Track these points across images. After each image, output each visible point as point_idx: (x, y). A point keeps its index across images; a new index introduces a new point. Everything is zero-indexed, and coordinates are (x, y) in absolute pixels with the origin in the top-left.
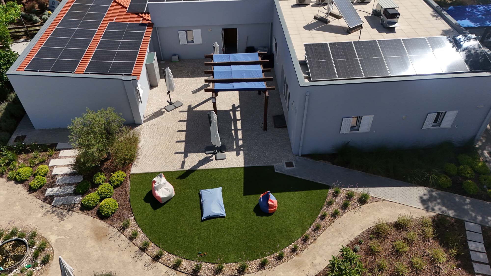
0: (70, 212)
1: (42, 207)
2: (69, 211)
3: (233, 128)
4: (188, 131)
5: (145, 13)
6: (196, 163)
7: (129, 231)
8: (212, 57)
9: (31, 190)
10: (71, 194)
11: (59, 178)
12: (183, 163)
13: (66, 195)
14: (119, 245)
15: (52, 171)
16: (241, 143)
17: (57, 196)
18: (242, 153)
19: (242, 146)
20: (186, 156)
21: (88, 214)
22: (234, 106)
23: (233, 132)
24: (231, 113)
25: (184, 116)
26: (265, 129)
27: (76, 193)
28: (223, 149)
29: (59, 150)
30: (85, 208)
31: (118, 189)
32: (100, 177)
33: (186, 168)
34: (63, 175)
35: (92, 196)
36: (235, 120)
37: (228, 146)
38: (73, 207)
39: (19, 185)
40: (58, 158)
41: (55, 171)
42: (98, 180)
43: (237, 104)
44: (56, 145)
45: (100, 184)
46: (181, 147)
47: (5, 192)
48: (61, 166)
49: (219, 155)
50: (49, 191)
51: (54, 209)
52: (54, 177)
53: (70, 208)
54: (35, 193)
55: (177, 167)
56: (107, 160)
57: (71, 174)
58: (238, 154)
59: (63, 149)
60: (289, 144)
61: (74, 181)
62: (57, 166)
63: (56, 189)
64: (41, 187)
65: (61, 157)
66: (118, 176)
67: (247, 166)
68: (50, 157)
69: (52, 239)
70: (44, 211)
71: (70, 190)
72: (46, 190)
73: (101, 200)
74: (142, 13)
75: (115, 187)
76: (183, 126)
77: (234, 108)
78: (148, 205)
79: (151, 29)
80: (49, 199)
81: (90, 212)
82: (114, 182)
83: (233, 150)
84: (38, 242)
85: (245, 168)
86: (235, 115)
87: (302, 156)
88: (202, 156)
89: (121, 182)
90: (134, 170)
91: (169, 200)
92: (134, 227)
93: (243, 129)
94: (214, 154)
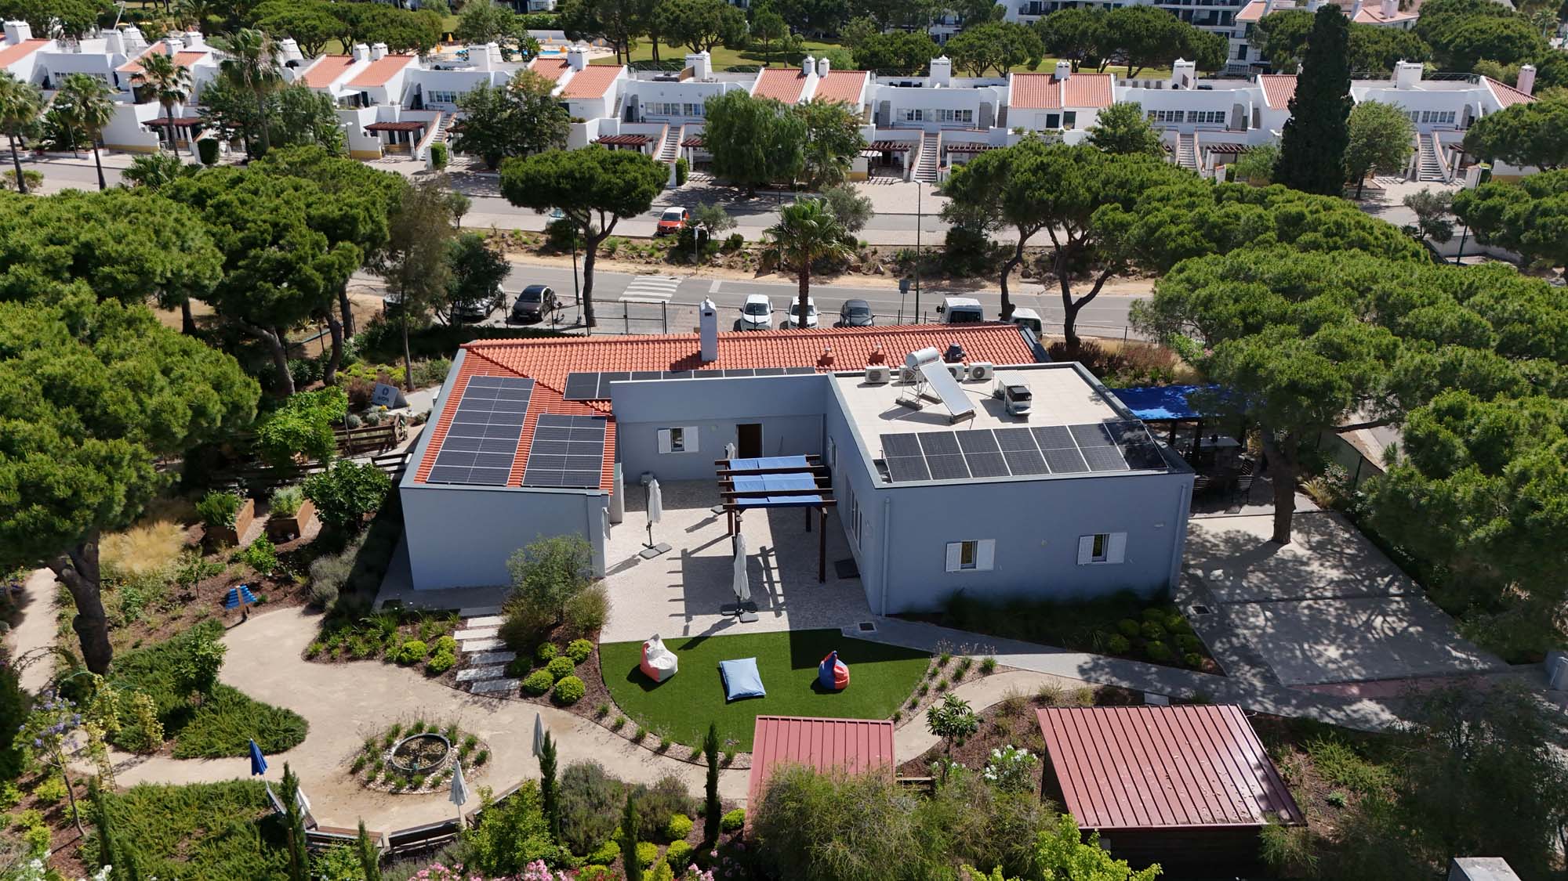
0: (504, 702)
1: (455, 696)
2: (501, 699)
3: (765, 579)
4: (686, 586)
5: (597, 401)
6: (709, 627)
7: (610, 721)
8: (728, 464)
9: (431, 673)
10: (500, 678)
11: (475, 656)
12: (686, 629)
13: (494, 678)
14: (596, 739)
15: (461, 648)
16: (781, 600)
17: (476, 681)
18: (784, 613)
19: (783, 604)
20: (689, 619)
21: (535, 702)
22: (763, 549)
23: (766, 585)
24: (760, 559)
25: (678, 565)
26: (822, 579)
27: (509, 675)
28: (752, 607)
29: (465, 618)
30: (528, 693)
31: (580, 667)
32: (550, 649)
33: (694, 633)
34: (480, 652)
35: (541, 675)
36: (768, 569)
37: (759, 604)
38: (508, 694)
39: (407, 669)
40: (466, 628)
41: (466, 647)
42: (546, 653)
43: (769, 545)
44: (456, 612)
45: (550, 659)
46: (681, 607)
47: (385, 679)
48: (474, 640)
49: (746, 615)
50: (462, 675)
51: (476, 698)
52: (466, 655)
53: (504, 696)
54: (438, 679)
55: (677, 633)
56: (557, 625)
57: (494, 651)
58: (778, 615)
59: (472, 617)
60: (865, 599)
61: (501, 660)
62: (467, 640)
63: (472, 673)
64: (447, 669)
65: (471, 628)
66: (580, 645)
67: (795, 629)
68: (454, 628)
69: (483, 735)
70: (458, 701)
71: (496, 672)
72: (456, 674)
73: (556, 681)
74: (591, 401)
75: (577, 663)
76: (679, 579)
77: (764, 552)
78: (636, 686)
79: (614, 425)
80: (467, 685)
81: (538, 700)
82: (574, 654)
83: (769, 609)
84: (462, 740)
85: (791, 632)
86: (766, 562)
87: (887, 615)
88: (717, 618)
89: (586, 655)
90: (604, 638)
91: (669, 676)
92: (614, 714)
93: (783, 581)
94: (738, 614)
